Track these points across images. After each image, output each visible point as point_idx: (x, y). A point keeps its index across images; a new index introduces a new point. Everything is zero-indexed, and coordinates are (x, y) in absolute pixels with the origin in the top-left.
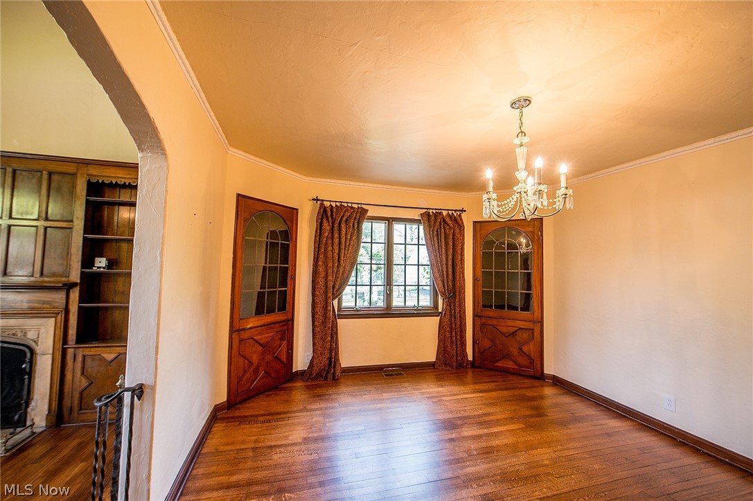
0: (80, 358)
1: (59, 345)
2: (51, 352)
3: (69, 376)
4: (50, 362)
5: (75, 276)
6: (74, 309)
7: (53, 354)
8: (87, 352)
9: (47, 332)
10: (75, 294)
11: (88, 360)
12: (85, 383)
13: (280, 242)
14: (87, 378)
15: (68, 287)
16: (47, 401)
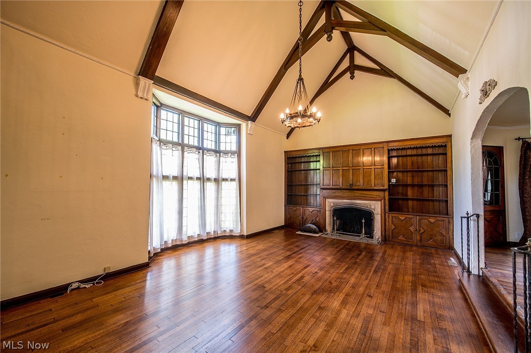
0: (391, 217)
1: (383, 211)
2: (380, 213)
3: (387, 224)
4: (380, 218)
5: (386, 187)
6: (387, 198)
7: (381, 215)
8: (393, 215)
9: (378, 206)
10: (387, 193)
11: (394, 219)
12: (393, 227)
13: (494, 166)
14: (394, 225)
15: (384, 190)
16: (380, 231)
